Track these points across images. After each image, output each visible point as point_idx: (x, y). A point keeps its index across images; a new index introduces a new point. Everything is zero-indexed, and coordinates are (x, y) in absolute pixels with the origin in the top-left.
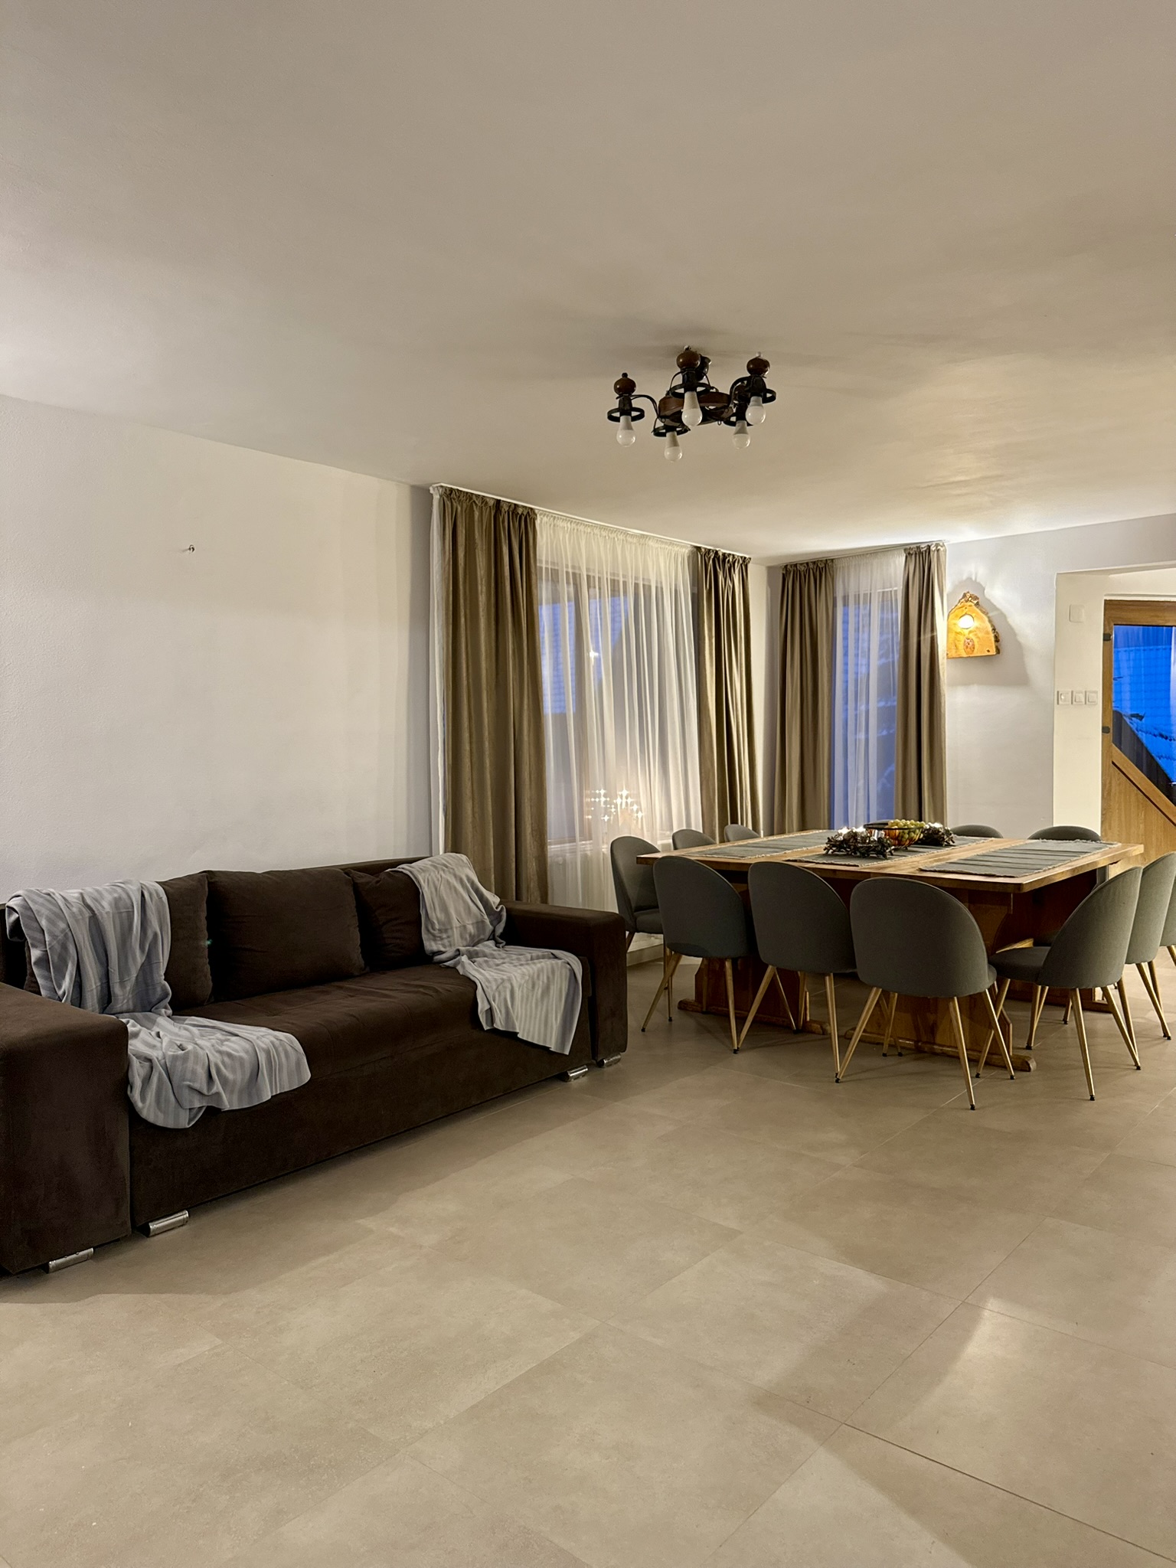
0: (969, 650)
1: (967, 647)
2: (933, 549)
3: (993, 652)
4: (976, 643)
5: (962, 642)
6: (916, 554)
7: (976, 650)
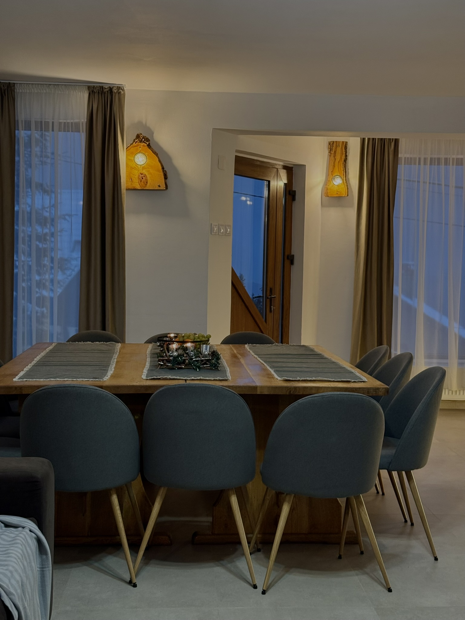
0: (142, 183)
1: (141, 181)
2: (115, 91)
3: (163, 187)
4: (148, 178)
5: (137, 177)
6: (99, 92)
7: (148, 184)
